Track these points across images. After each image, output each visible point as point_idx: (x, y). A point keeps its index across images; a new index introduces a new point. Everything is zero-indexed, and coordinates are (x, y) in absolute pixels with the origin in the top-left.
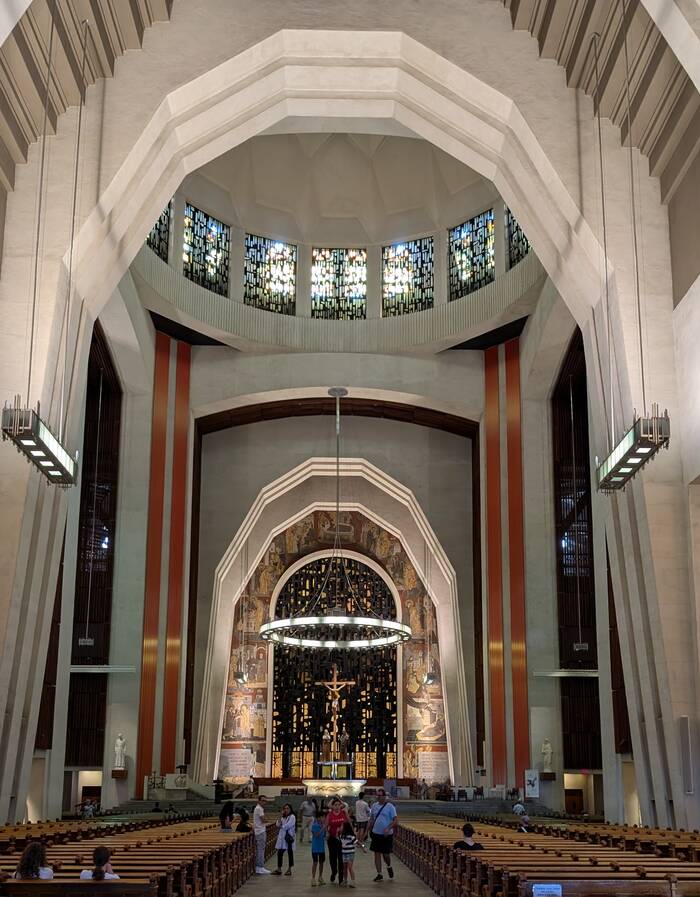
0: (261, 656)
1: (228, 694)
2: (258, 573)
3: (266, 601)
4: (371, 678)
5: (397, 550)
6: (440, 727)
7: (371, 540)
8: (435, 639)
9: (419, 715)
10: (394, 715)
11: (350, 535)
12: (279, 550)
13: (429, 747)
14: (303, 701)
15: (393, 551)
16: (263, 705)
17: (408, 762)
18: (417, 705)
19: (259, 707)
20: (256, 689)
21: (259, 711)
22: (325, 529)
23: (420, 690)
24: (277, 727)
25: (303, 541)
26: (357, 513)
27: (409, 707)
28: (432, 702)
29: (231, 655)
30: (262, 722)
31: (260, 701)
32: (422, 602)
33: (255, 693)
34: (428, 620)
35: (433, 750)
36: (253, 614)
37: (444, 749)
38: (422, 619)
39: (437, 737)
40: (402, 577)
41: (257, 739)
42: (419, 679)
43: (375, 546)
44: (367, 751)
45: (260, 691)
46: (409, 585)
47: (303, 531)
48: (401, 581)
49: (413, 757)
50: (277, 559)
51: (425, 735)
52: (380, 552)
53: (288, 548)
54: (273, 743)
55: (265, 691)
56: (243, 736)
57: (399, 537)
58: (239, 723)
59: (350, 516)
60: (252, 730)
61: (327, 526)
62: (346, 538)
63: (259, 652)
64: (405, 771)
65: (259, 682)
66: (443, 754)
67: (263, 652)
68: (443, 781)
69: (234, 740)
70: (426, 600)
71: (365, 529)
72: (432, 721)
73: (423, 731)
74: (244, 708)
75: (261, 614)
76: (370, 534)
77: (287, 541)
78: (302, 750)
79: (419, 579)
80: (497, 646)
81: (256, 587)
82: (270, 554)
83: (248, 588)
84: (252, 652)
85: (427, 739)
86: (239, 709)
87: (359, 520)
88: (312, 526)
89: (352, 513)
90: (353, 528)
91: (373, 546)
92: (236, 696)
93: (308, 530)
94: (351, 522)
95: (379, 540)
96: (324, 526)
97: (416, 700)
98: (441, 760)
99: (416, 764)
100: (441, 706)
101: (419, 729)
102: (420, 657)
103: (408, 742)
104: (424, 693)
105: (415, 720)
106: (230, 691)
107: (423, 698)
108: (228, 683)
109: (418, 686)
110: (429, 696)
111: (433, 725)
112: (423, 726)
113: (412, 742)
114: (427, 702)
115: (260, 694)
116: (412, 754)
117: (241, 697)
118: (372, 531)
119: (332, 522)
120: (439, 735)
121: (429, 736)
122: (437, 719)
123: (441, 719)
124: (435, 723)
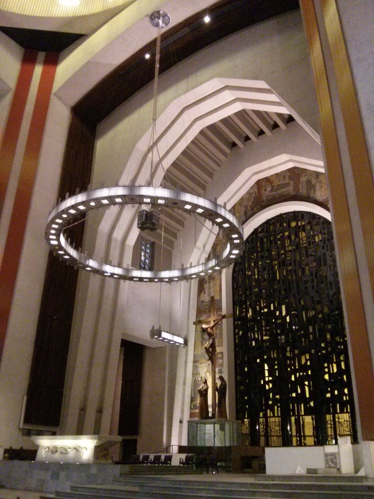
1: (195, 362)
4: (330, 326)
7: (310, 186)
11: (290, 189)
14: (263, 361)
22: (267, 193)
25: (249, 208)
26: (295, 168)
31: (221, 365)
36: (212, 284)
43: (315, 190)
45: (220, 355)
47: (249, 201)
54: (237, 410)
59: (289, 174)
61: (269, 189)
62: (286, 193)
71: (303, 179)
76: (309, 182)
78: (265, 416)
86: (203, 375)
87: (297, 173)
88: (256, 194)
89: (289, 170)
90: (292, 182)
91: (312, 191)
92: (201, 364)
93: (252, 199)
94: (290, 178)
95: (318, 184)
96: (266, 190)
106: (196, 359)
108: (194, 351)
115: (220, 359)
117: (205, 363)
118: (310, 178)
119: (273, 184)
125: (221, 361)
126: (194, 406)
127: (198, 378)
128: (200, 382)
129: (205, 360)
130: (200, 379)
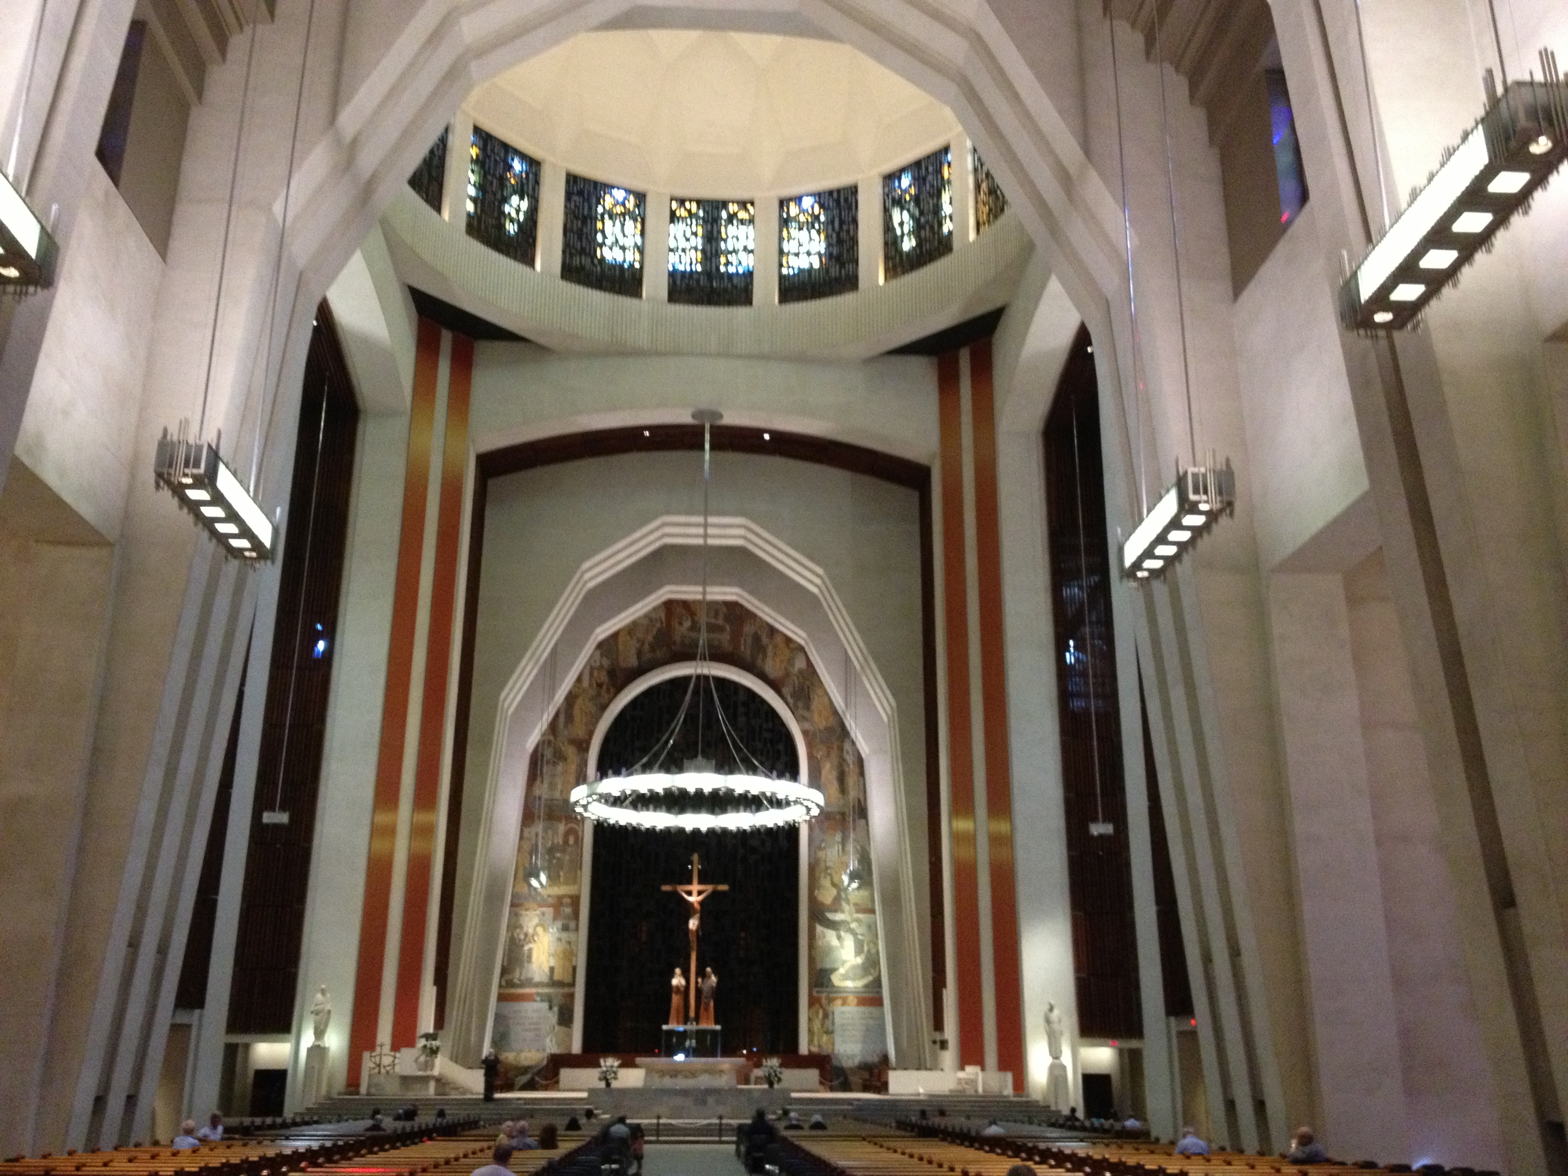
0: (571, 840)
1: (513, 905)
2: (571, 699)
3: (583, 746)
5: (800, 664)
6: (871, 963)
7: (759, 647)
8: (862, 811)
9: (835, 942)
11: (725, 638)
12: (606, 662)
13: (852, 999)
15: (793, 665)
16: (572, 925)
17: (817, 1025)
18: (833, 925)
19: (565, 928)
20: (560, 898)
21: (565, 935)
22: (682, 629)
23: (837, 899)
25: (647, 647)
26: (735, 604)
27: (819, 928)
28: (858, 920)
29: (521, 838)
30: (568, 954)
31: (567, 917)
32: (841, 749)
33: (558, 904)
34: (851, 780)
35: (858, 1005)
36: (560, 768)
37: (877, 1002)
38: (842, 778)
39: (865, 981)
40: (808, 708)
41: (560, 984)
42: (836, 880)
43: (764, 657)
45: (568, 900)
46: (820, 722)
47: (648, 632)
48: (806, 714)
49: (826, 1016)
50: (604, 677)
51: (845, 977)
52: (772, 667)
53: (621, 658)
54: (587, 993)
55: (575, 901)
56: (537, 978)
57: (802, 642)
58: (530, 957)
59: (724, 610)
60: (552, 969)
61: (687, 624)
62: (717, 643)
63: (567, 834)
64: (811, 1041)
65: (566, 883)
66: (873, 1010)
67: (575, 834)
69: (522, 985)
70: (847, 746)
71: (748, 629)
72: (859, 951)
73: (842, 971)
74: (540, 930)
75: (573, 767)
76: (757, 638)
77: (621, 648)
79: (835, 712)
80: (963, 825)
81: (566, 726)
82: (592, 669)
83: (553, 726)
84: (555, 832)
85: (849, 984)
86: (531, 931)
87: (739, 614)
88: (662, 623)
89: (727, 604)
90: (728, 628)
91: (761, 656)
92: (527, 910)
93: (655, 631)
94: (727, 619)
95: (770, 648)
96: (681, 624)
97: (830, 916)
98: (871, 1022)
99: (830, 1028)
100: (873, 926)
101: (836, 966)
102: (838, 843)
103: (817, 989)
104: (844, 905)
105: (829, 950)
106: (516, 901)
107: (843, 912)
108: (514, 887)
109: (834, 892)
110: (853, 909)
111: (859, 960)
112: (844, 962)
113: (824, 989)
114: (849, 919)
115: (567, 905)
116: (824, 1010)
117: (536, 911)
118: (759, 633)
120: (870, 978)
121: (853, 979)
122: (866, 948)
123: (873, 951)
124: (863, 956)
125: (568, 910)
126: (507, 982)
127: (518, 935)
128: (522, 943)
129: (538, 906)
130: (522, 937)
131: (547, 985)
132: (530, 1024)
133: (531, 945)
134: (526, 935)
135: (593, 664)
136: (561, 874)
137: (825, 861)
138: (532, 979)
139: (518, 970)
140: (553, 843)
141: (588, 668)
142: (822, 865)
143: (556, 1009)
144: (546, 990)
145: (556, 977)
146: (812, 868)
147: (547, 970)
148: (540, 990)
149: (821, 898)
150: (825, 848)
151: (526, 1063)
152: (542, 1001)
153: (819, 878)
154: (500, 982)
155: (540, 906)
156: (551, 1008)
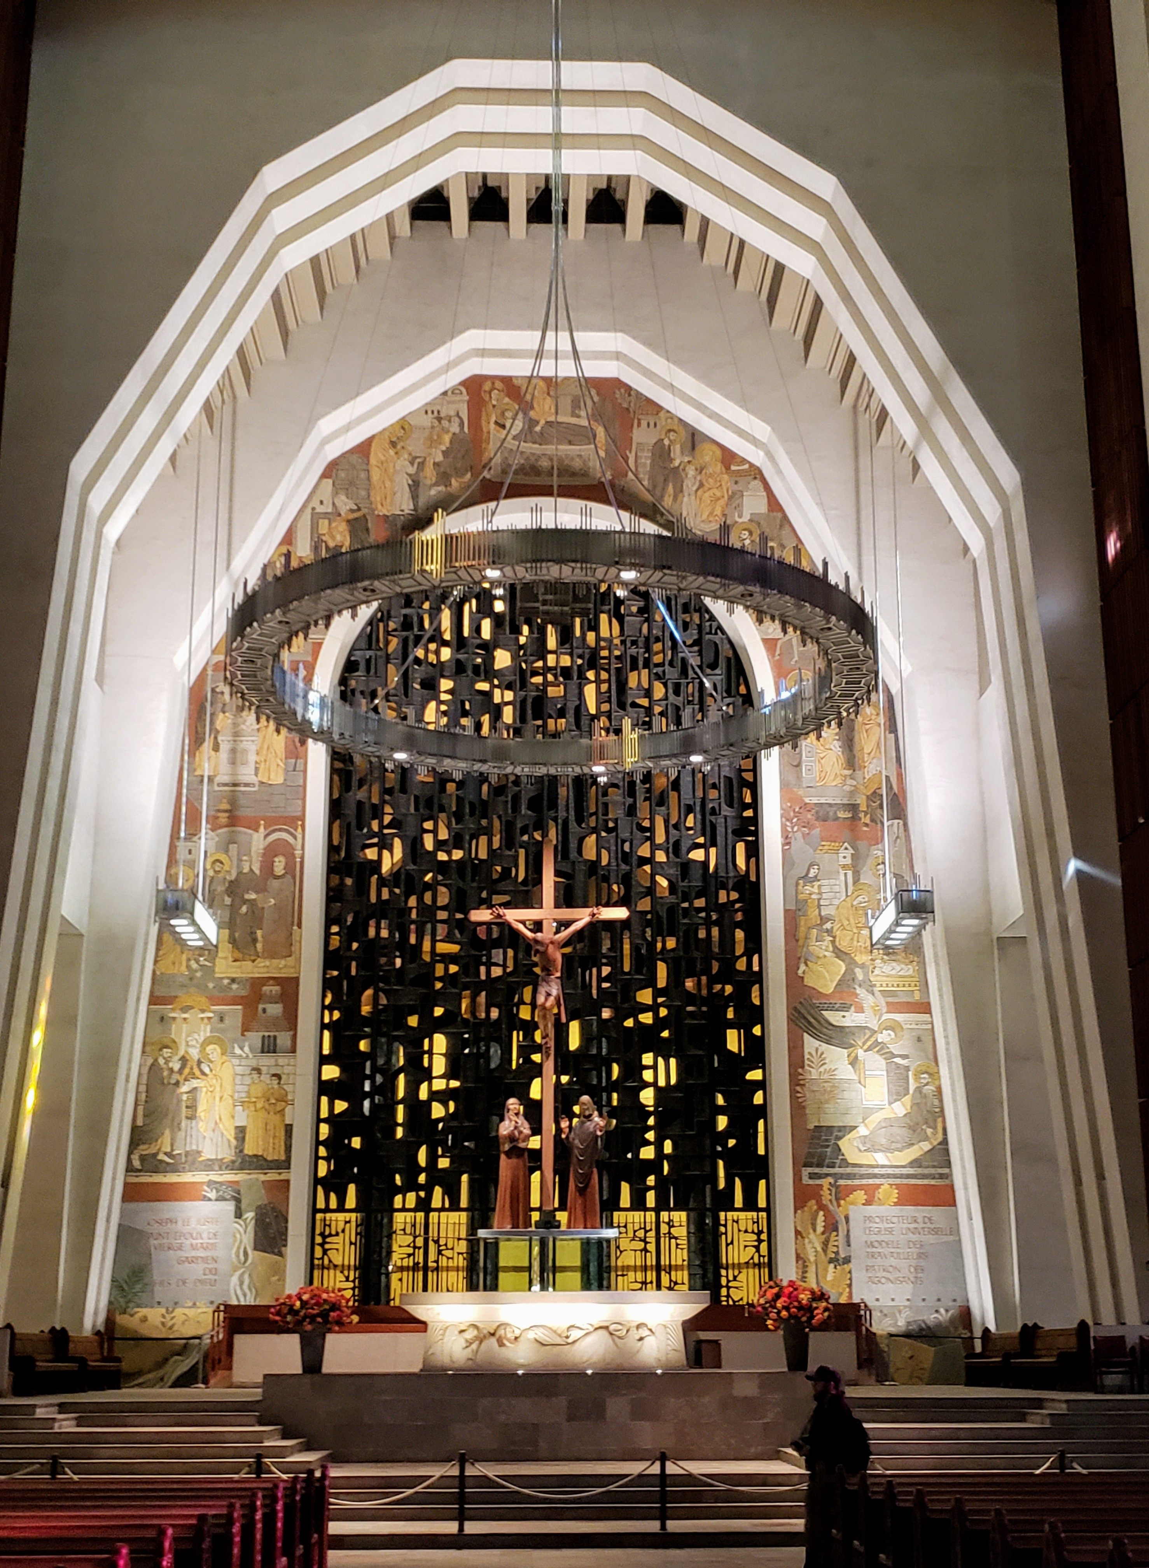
0: (279, 865)
1: (154, 1000)
4: (671, 943)
8: (894, 804)
9: (845, 1072)
10: (755, 1075)
11: (593, 454)
12: (345, 504)
13: (887, 1191)
14: (431, 1026)
15: (739, 507)
16: (283, 1039)
17: (813, 1243)
18: (839, 1037)
19: (269, 1047)
20: (257, 984)
21: (267, 1061)
23: (847, 982)
24: (332, 1119)
26: (617, 383)
27: (810, 1043)
28: (893, 1027)
31: (274, 1024)
33: (252, 997)
35: (901, 1202)
39: (914, 1153)
41: (258, 1163)
44: (662, 1205)
45: (273, 989)
47: (432, 442)
49: (832, 1226)
53: (377, 498)
54: (317, 1181)
55: (289, 990)
56: (208, 1153)
57: (756, 457)
58: (192, 1107)
60: (241, 1132)
62: (577, 464)
63: (270, 852)
65: (272, 954)
66: (937, 1213)
67: (287, 851)
68: (942, 1316)
71: (644, 435)
72: (898, 1092)
73: (862, 1131)
74: (213, 1050)
77: (375, 475)
78: (424, 1206)
82: (316, 517)
85: (881, 1158)
86: (194, 1053)
87: (625, 405)
89: (596, 384)
90: (600, 431)
92: (185, 1009)
94: (597, 415)
97: (833, 1017)
98: (930, 1239)
99: (842, 1255)
100: (927, 1039)
101: (848, 1121)
102: (844, 867)
103: (810, 1170)
104: (861, 992)
105: (832, 1089)
106: (161, 992)
107: (860, 1010)
108: (156, 962)
109: (842, 967)
110: (882, 1002)
111: (900, 1109)
112: (867, 1113)
113: (825, 1170)
114: (874, 1025)
115: (272, 1000)
116: (828, 1215)
117: (203, 1011)
118: (666, 442)
119: (532, 414)
120: (926, 1146)
121: (887, 1150)
122: (912, 1086)
123: (930, 1088)
124: (907, 1099)
125: (275, 1009)
126: (142, 1158)
127: (167, 1062)
128: (175, 1077)
129: (203, 999)
130: (176, 1066)
131: (232, 1166)
132: (194, 1247)
133: (195, 1083)
134: (184, 1060)
135: (320, 509)
136: (259, 933)
137: (819, 906)
138: (199, 1153)
139: (167, 1132)
140: (240, 873)
141: (307, 516)
142: (813, 913)
143: (250, 1215)
144: (229, 1177)
145: (249, 1150)
146: (792, 919)
147: (230, 1135)
148: (214, 1176)
149: (809, 981)
150: (816, 878)
151: (189, 1331)
152: (221, 1199)
153: (807, 938)
154: (129, 1160)
155: (214, 1001)
156: (239, 1214)
